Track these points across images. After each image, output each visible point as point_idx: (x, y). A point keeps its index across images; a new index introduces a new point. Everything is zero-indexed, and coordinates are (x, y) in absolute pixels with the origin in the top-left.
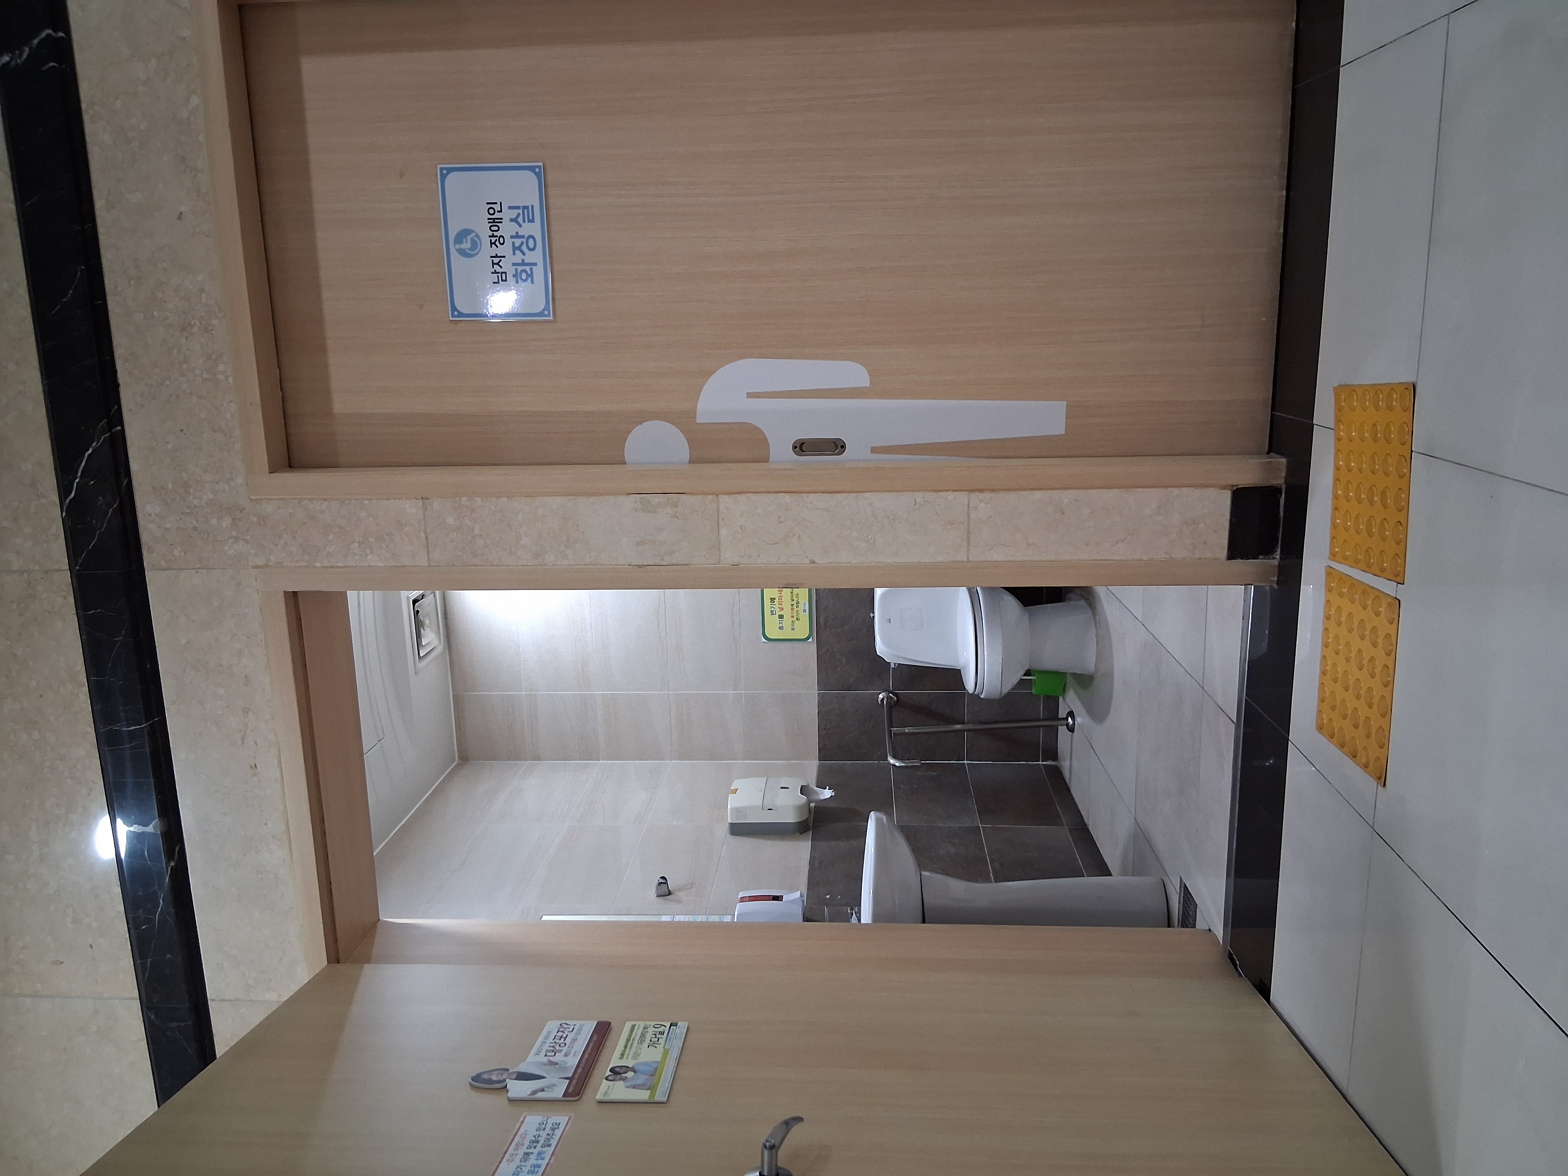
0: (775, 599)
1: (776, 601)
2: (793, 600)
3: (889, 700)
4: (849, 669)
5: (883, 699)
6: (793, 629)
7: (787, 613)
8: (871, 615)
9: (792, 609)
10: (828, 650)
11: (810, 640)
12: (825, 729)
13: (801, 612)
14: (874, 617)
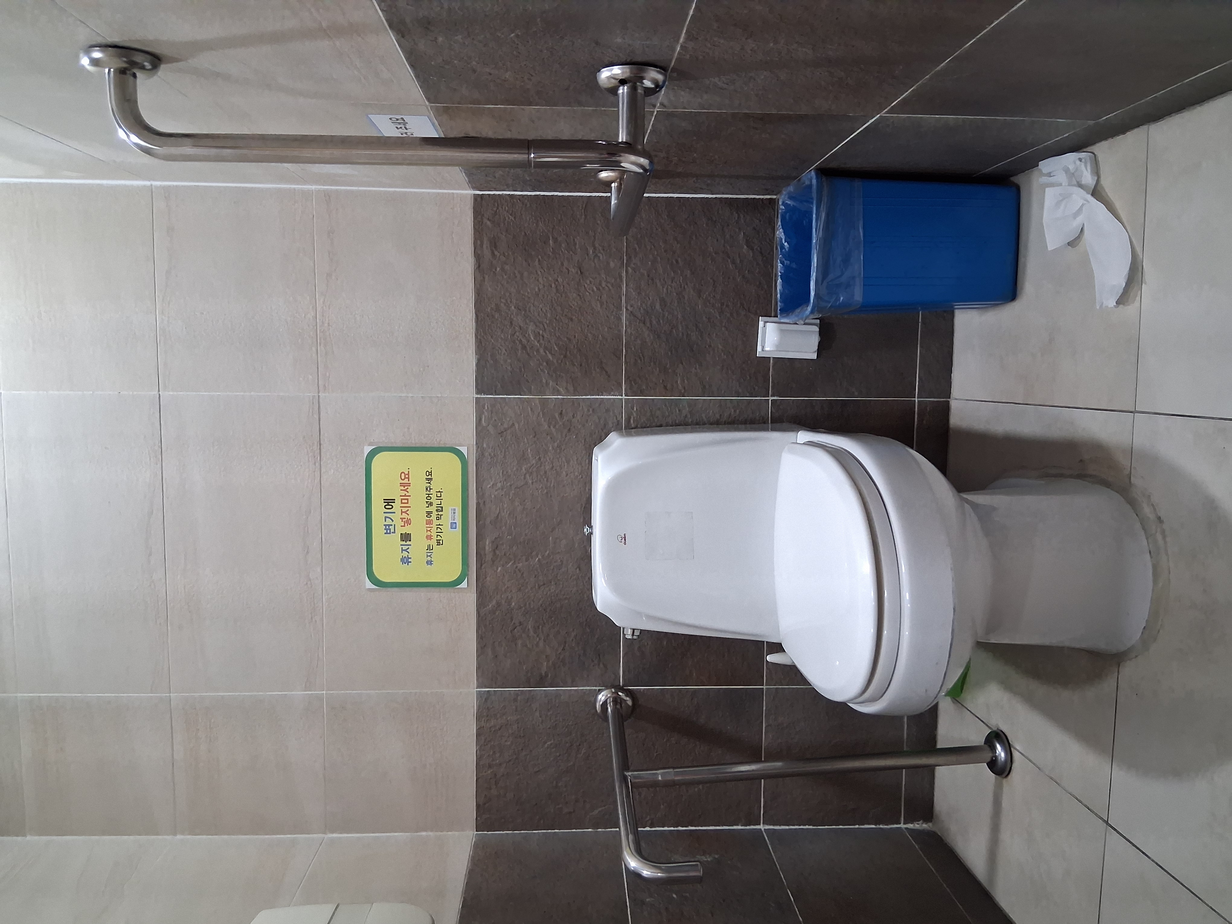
0: (393, 501)
1: (397, 506)
2: (431, 504)
3: (618, 707)
4: (541, 644)
5: (605, 703)
6: (430, 563)
7: (418, 530)
8: (586, 530)
9: (429, 522)
10: (499, 604)
11: (464, 585)
12: (490, 766)
13: (446, 528)
14: (591, 533)
